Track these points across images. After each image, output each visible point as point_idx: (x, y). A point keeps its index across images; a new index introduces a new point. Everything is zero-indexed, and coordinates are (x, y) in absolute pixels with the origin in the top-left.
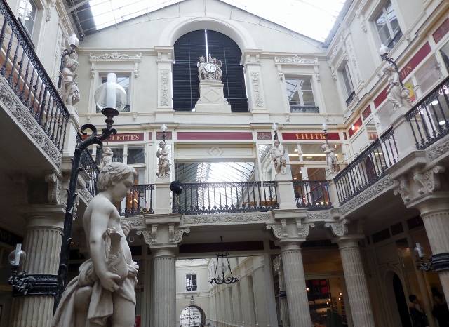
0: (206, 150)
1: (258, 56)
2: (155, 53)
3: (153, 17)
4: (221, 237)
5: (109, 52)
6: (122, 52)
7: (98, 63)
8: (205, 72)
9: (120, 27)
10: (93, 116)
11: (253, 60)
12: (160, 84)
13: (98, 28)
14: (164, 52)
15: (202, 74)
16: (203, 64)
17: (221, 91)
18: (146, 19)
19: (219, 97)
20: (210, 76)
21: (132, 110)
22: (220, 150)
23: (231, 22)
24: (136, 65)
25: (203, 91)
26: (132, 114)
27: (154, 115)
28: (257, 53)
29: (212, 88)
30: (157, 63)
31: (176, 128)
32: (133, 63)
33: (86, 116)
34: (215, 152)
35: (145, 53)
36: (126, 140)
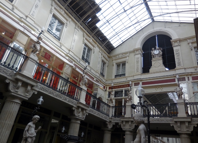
0: (155, 88)
1: (178, 42)
2: (134, 51)
3: (133, 37)
4: (157, 128)
5: (118, 55)
6: (122, 54)
7: (115, 60)
8: (154, 54)
9: (122, 44)
10: (113, 79)
11: (176, 44)
12: (136, 63)
13: (115, 47)
14: (137, 50)
15: (153, 55)
16: (153, 51)
17: (161, 62)
18: (131, 38)
19: (160, 64)
20: (156, 55)
21: (126, 75)
22: (161, 88)
23: (165, 29)
24: (127, 58)
25: (153, 63)
26: (126, 77)
27: (133, 76)
28: (178, 40)
29: (157, 61)
30: (135, 55)
31: (141, 81)
32: (126, 57)
33: (111, 80)
34: (159, 89)
35: (130, 52)
36: (124, 87)
